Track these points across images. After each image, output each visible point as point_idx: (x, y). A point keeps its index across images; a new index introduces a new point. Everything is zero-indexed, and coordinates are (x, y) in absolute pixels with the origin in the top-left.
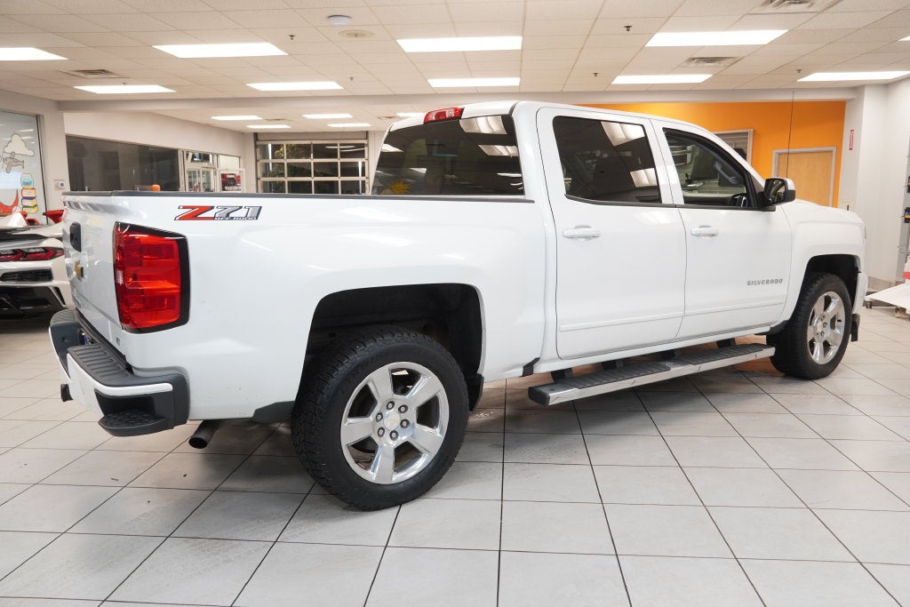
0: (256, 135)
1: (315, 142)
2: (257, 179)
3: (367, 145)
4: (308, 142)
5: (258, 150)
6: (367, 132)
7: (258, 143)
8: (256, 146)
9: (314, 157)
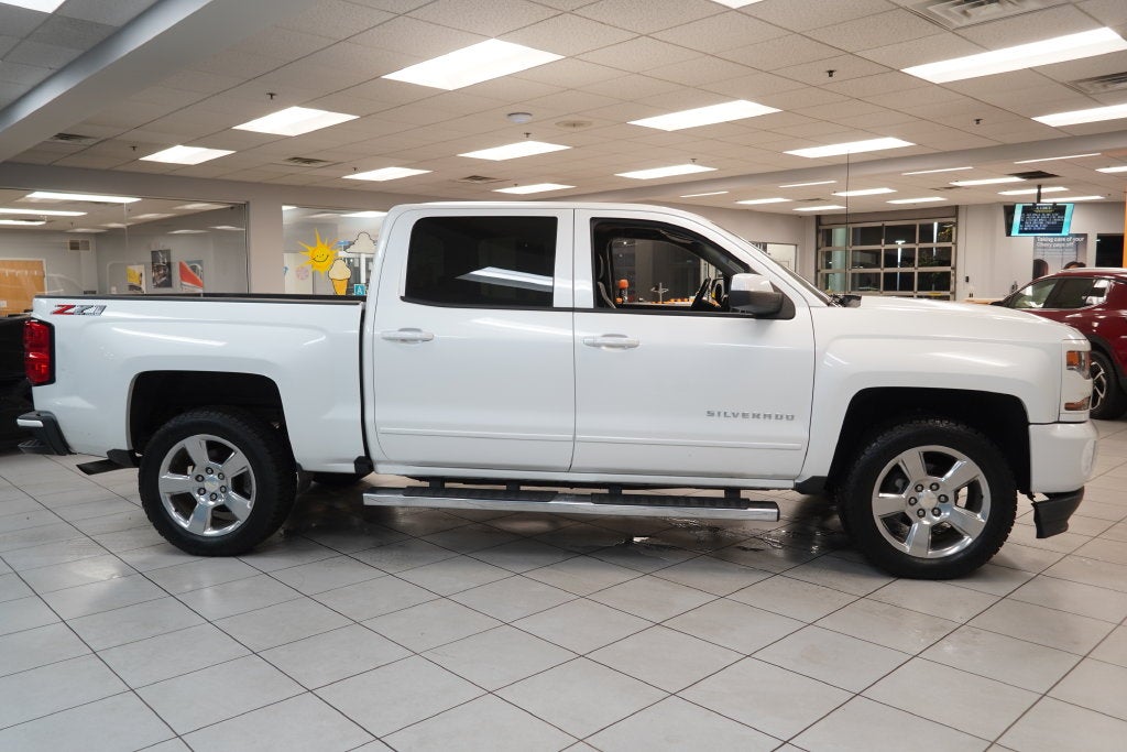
0: (819, 218)
1: (887, 224)
2: (817, 271)
3: (956, 224)
4: (880, 224)
5: (820, 236)
6: (957, 207)
7: (821, 228)
8: (818, 232)
9: (886, 243)
